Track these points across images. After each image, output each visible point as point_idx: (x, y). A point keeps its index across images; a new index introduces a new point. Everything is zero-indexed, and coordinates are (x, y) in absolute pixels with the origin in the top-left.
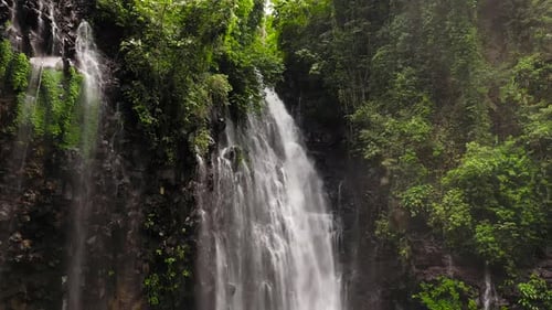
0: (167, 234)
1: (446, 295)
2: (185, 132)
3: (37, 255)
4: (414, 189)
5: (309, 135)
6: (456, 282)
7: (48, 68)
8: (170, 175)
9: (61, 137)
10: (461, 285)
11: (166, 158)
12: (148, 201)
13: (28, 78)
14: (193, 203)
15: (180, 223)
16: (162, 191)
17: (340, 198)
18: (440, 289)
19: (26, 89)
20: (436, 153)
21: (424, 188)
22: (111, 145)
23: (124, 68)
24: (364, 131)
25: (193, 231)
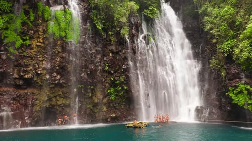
0: (115, 72)
1: (241, 92)
2: (118, 29)
3: (63, 81)
4: (226, 43)
5: (186, 24)
6: (245, 86)
7: (57, 10)
8: (113, 48)
9: (66, 36)
10: (248, 87)
11: (110, 40)
12: (105, 59)
13: (50, 15)
14: (126, 59)
15: (120, 67)
16: (111, 55)
17: (200, 52)
18: (238, 90)
19: (51, 20)
20: (238, 23)
21: (232, 42)
22: (86, 38)
23: (89, 5)
24: (205, 17)
25: (127, 70)
